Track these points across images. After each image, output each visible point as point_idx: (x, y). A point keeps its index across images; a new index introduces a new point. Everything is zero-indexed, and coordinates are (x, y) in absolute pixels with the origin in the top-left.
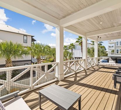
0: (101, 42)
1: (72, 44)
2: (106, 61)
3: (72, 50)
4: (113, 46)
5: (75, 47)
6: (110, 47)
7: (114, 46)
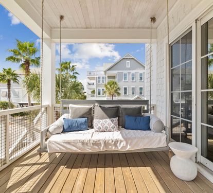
0: (76, 73)
1: (10, 69)
2: (84, 120)
3: (9, 85)
4: (93, 84)
5: (18, 78)
6: (89, 84)
7: (95, 84)
